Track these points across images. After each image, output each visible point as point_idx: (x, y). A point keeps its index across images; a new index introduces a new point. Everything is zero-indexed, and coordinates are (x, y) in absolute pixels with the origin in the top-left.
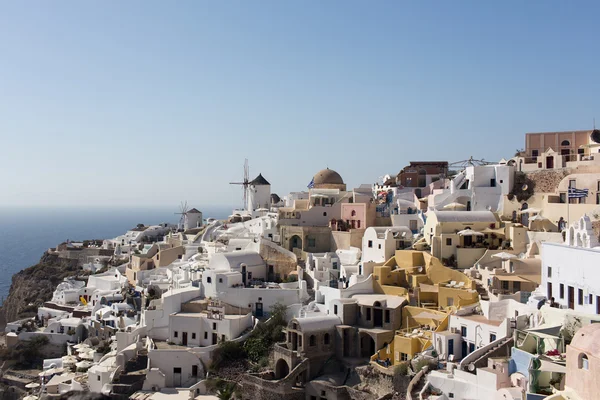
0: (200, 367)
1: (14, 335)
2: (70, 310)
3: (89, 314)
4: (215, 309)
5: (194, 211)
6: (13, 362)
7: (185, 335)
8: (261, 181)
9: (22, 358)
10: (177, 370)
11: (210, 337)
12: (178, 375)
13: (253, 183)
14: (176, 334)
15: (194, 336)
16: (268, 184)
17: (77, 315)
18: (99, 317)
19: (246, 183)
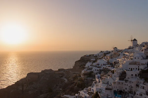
0: (137, 75)
1: (86, 71)
2: (96, 66)
3: (101, 67)
4: (139, 63)
5: (116, 48)
6: (87, 76)
7: (132, 69)
8: (135, 40)
9: (88, 75)
10: (132, 75)
11: (137, 69)
12: (132, 76)
13: (133, 40)
14: (130, 69)
15: (134, 69)
16: (137, 40)
17: (98, 67)
18: (104, 67)
19: (132, 41)
